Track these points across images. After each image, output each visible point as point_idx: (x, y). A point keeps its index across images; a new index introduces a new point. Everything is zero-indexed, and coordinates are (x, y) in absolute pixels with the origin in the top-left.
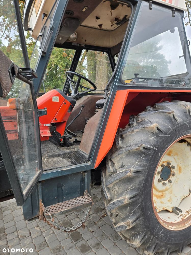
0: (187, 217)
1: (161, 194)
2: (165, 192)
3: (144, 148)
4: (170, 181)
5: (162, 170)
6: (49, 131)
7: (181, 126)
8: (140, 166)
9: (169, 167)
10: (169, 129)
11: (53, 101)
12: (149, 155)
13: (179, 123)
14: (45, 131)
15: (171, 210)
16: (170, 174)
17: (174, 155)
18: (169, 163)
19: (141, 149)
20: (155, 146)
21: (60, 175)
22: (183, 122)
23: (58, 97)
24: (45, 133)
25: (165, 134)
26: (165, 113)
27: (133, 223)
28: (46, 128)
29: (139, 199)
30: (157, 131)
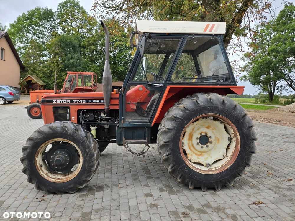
0: (214, 169)
1: (200, 153)
2: (204, 153)
3: (174, 117)
4: (207, 146)
5: (200, 137)
6: (135, 106)
7: (203, 107)
8: (172, 126)
9: (207, 136)
10: (193, 109)
11: (139, 90)
12: (178, 121)
13: (201, 106)
14: (134, 106)
15: (205, 165)
16: (208, 142)
17: (213, 129)
18: (206, 133)
19: (173, 117)
20: (182, 117)
21: (133, 126)
22: (204, 105)
23: (142, 88)
24: (133, 107)
25: (189, 111)
26: (192, 99)
27: (166, 156)
28: (134, 104)
29: (170, 144)
30: (184, 109)
